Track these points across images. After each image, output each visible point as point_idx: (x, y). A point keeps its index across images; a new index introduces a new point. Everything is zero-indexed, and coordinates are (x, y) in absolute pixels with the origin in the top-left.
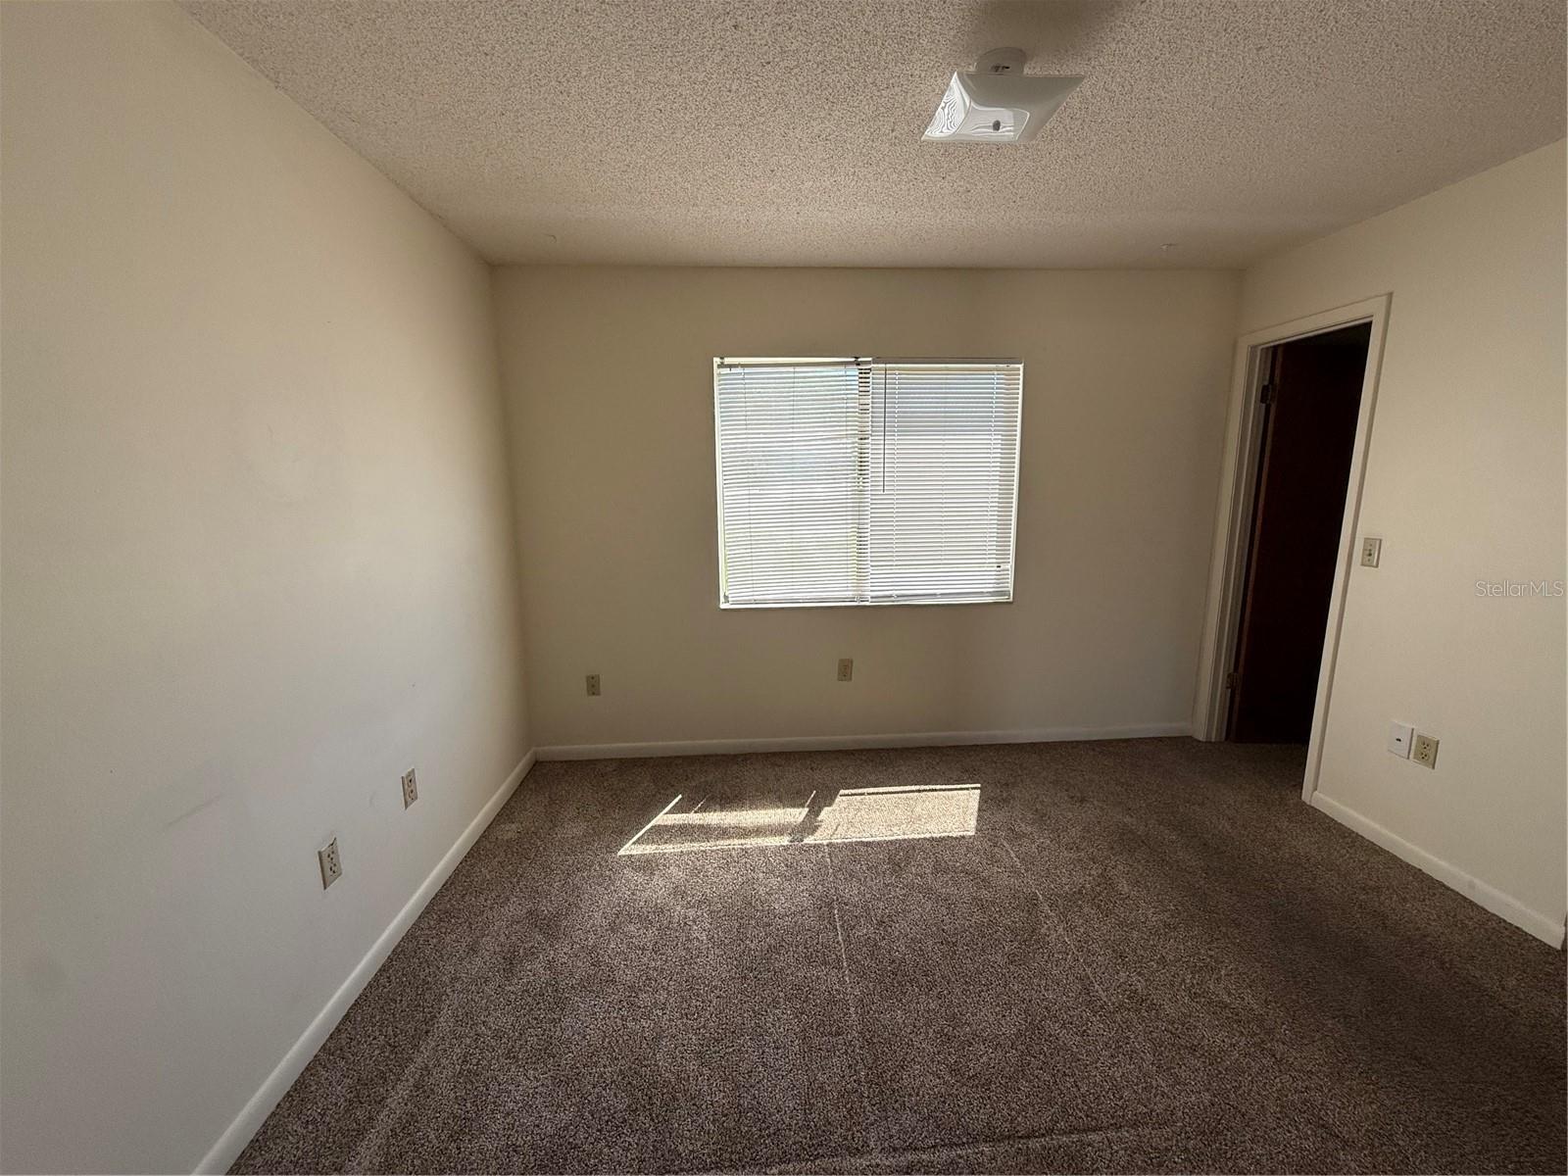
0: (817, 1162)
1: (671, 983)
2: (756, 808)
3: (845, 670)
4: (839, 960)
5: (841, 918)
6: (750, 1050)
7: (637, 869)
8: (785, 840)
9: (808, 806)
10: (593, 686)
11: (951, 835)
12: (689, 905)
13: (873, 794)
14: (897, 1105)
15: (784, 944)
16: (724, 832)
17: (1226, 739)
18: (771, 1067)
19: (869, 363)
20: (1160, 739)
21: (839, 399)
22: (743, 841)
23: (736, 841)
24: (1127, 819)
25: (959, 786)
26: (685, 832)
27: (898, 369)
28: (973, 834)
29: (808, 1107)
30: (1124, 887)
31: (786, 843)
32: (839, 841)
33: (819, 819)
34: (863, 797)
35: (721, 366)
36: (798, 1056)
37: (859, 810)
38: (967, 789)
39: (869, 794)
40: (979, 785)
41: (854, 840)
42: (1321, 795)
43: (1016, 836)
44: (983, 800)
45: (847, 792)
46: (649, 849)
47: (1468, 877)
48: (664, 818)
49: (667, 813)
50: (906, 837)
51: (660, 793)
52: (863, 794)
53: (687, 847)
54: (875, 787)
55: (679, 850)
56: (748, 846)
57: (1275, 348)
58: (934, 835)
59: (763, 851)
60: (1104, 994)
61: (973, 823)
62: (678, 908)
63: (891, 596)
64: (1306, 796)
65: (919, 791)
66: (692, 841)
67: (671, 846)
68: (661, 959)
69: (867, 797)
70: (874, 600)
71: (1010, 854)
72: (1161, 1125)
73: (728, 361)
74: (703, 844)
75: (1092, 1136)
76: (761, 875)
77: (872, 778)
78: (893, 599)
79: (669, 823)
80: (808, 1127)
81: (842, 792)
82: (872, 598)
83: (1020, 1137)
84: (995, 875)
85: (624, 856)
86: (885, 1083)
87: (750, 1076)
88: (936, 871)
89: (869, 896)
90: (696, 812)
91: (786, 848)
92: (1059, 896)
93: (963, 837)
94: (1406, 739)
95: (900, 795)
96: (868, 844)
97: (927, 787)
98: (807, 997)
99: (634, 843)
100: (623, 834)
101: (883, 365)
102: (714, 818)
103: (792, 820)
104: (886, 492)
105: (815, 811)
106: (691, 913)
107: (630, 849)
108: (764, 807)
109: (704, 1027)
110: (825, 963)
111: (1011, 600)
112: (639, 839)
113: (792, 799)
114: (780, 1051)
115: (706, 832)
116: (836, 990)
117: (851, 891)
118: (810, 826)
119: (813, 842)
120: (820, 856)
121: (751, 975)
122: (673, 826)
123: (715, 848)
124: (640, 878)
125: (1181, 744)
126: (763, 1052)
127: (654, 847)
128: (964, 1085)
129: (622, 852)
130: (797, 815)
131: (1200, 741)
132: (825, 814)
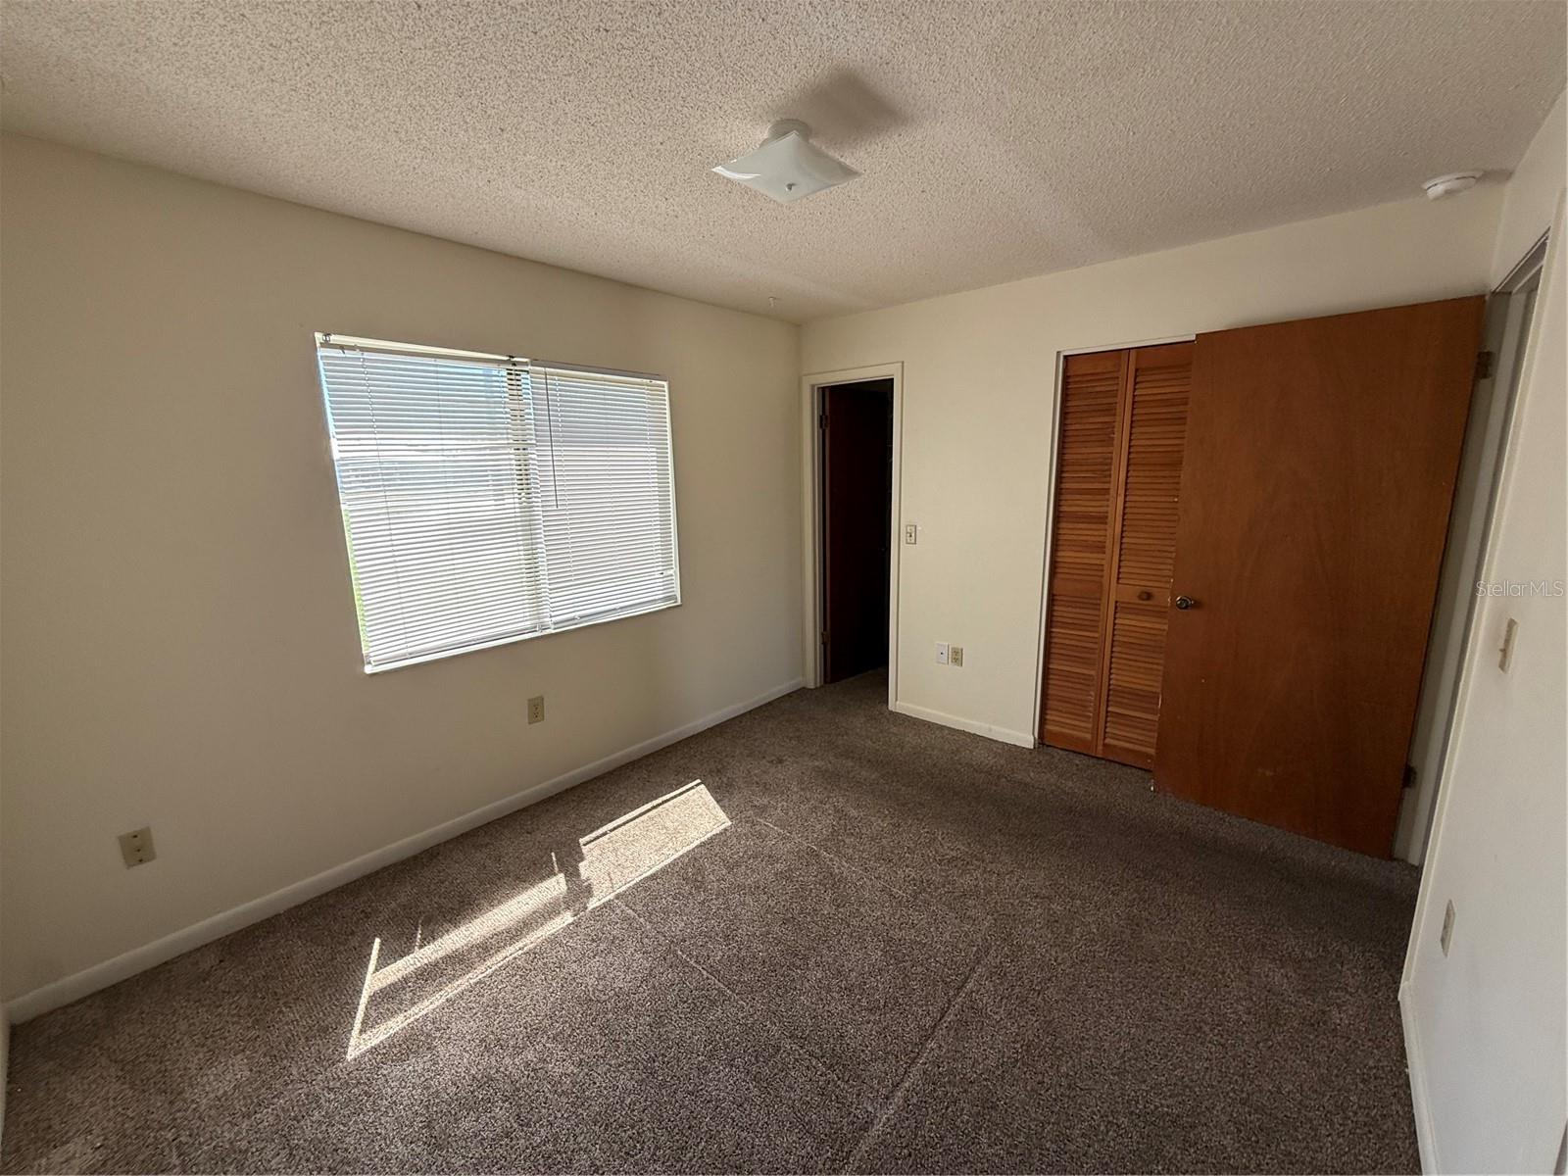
0: (851, 1160)
1: (579, 1139)
2: (500, 902)
3: (536, 710)
4: (721, 992)
5: (690, 955)
6: (719, 1128)
7: (401, 1059)
8: (568, 918)
9: (560, 871)
10: (137, 848)
11: (714, 832)
12: (518, 1050)
13: (615, 829)
14: (862, 1067)
15: (662, 1014)
16: (485, 949)
17: (825, 682)
18: (750, 1125)
19: (526, 364)
20: (789, 695)
21: (495, 402)
22: (520, 944)
23: (511, 949)
24: (817, 764)
25: (684, 789)
26: (429, 976)
27: (558, 375)
28: (730, 823)
29: (807, 1129)
30: (854, 813)
31: (571, 920)
32: (624, 888)
33: (583, 877)
34: (607, 836)
35: (326, 344)
36: (763, 1096)
37: (615, 850)
38: (692, 788)
39: (611, 831)
40: (698, 781)
41: (638, 880)
42: (902, 704)
43: (762, 810)
44: (714, 790)
45: (587, 838)
46: (395, 1025)
47: (987, 726)
48: (376, 978)
49: (377, 970)
50: (680, 853)
51: (340, 952)
52: (605, 834)
53: (451, 990)
54: (611, 821)
55: (443, 1000)
56: (531, 946)
57: (824, 389)
58: (703, 840)
59: (553, 940)
60: (900, 892)
61: (722, 815)
62: (507, 1060)
63: (574, 619)
64: (891, 706)
65: (654, 807)
66: (451, 980)
67: (426, 1003)
68: (542, 1126)
69: (612, 834)
70: (556, 626)
71: (769, 825)
72: (987, 953)
73: (334, 339)
74: (470, 975)
75: (969, 986)
76: (574, 966)
77: (600, 814)
78: (576, 621)
79: (392, 979)
80: (823, 1141)
81: (582, 841)
82: (555, 624)
83: (940, 1020)
84: (774, 848)
85: (363, 1055)
86: (841, 1057)
87: (741, 1149)
88: (730, 869)
89: (697, 920)
90: (421, 947)
91: (576, 924)
92: (825, 840)
93: (726, 830)
94: (945, 652)
95: (641, 818)
96: (653, 877)
97: (659, 800)
98: (724, 1042)
99: (361, 1032)
100: (333, 1031)
101: (543, 369)
102: (454, 940)
103: (555, 893)
104: (559, 508)
105: (572, 874)
106: (530, 1055)
107: (359, 1044)
108: (508, 897)
109: (658, 1148)
110: (713, 1003)
111: (679, 603)
112: (363, 1023)
113: (533, 871)
114: (745, 1106)
115: (459, 961)
116: (743, 1018)
117: (677, 926)
118: (580, 891)
119: (598, 904)
120: (618, 911)
121: (656, 1064)
122: (405, 980)
123: (490, 971)
124: (416, 1065)
125: (801, 693)
126: (733, 1119)
127: (401, 1017)
128: (885, 1014)
129: (352, 1054)
130: (556, 886)
131: (811, 689)
132: (584, 869)
